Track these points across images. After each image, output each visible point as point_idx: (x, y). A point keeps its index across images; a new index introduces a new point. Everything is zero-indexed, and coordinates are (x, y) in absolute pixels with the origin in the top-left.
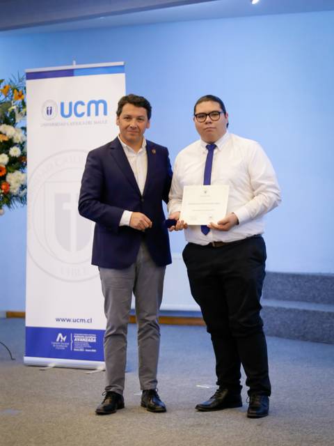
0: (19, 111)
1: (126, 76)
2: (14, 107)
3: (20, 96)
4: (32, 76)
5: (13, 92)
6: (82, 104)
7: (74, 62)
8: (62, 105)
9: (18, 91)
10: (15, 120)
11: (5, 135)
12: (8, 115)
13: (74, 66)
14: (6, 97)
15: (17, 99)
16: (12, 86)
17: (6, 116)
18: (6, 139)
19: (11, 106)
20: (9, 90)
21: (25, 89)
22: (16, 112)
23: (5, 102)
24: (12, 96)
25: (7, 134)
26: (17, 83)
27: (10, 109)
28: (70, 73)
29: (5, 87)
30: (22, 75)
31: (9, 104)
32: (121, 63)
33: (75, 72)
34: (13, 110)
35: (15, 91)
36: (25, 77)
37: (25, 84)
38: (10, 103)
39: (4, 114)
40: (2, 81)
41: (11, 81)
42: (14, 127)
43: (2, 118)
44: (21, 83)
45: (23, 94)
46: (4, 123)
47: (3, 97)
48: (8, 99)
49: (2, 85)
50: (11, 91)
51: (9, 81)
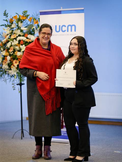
0: (36, 29)
1: (85, 14)
2: (34, 27)
3: (37, 22)
4: (42, 13)
6: (65, 26)
7: (62, 8)
8: (56, 26)
9: (36, 20)
10: (34, 33)
11: (30, 39)
12: (31, 31)
13: (61, 9)
14: (31, 22)
15: (35, 23)
16: (33, 18)
18: (31, 41)
20: (32, 20)
21: (39, 19)
22: (35, 29)
23: (30, 25)
24: (33, 22)
25: (31, 39)
26: (35, 16)
27: (32, 28)
28: (59, 12)
29: (30, 18)
30: (38, 13)
31: (32, 26)
32: (83, 9)
33: (62, 12)
34: (34, 28)
35: (35, 20)
36: (39, 14)
37: (39, 17)
39: (30, 30)
40: (29, 15)
41: (33, 15)
42: (34, 36)
43: (28, 32)
44: (37, 16)
45: (38, 21)
46: (29, 34)
47: (29, 23)
48: (31, 23)
49: (29, 17)
50: (33, 20)
51: (32, 15)
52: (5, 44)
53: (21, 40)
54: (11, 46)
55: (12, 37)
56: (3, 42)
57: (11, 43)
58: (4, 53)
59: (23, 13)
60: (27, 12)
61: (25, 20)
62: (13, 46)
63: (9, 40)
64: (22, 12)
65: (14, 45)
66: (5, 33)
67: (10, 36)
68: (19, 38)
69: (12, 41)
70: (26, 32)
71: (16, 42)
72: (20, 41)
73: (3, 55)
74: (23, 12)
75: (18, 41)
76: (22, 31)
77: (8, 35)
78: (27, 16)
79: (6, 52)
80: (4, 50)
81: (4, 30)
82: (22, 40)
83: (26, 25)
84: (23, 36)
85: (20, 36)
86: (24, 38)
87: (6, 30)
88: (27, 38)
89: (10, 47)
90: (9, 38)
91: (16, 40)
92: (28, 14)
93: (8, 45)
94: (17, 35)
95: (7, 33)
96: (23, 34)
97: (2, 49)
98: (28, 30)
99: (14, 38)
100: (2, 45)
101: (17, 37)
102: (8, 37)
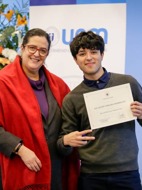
0: (22, 36)
1: (127, 5)
2: (17, 32)
3: (23, 22)
5: (17, 17)
8: (64, 31)
9: (21, 16)
10: (17, 45)
11: (8, 58)
12: (11, 40)
14: (10, 21)
15: (20, 24)
16: (16, 12)
17: (9, 41)
18: (8, 63)
19: (14, 31)
20: (13, 15)
21: (28, 14)
22: (19, 36)
23: (8, 27)
24: (16, 21)
25: (10, 58)
26: (20, 9)
27: (13, 34)
28: (72, 1)
29: (9, 12)
31: (13, 29)
34: (16, 35)
35: (19, 16)
36: (29, 3)
37: (29, 9)
38: (13, 27)
39: (7, 38)
40: (6, 6)
41: (15, 6)
42: (16, 51)
43: (5, 42)
44: (24, 9)
45: (26, 19)
46: (7, 47)
47: (6, 22)
48: (11, 24)
49: (6, 10)
50: (15, 17)
51: (13, 6)
78: (3, 7)
88: (1, 57)
98: (3, 38)
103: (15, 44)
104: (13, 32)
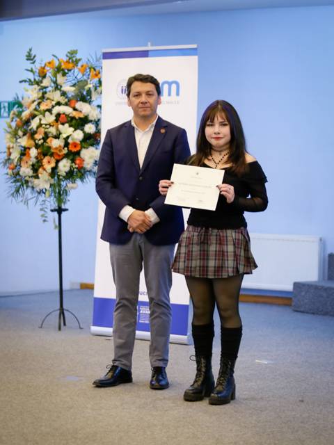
0: (96, 89)
1: (199, 58)
2: (91, 86)
3: (96, 75)
4: (108, 56)
5: (90, 71)
7: (149, 44)
9: (95, 70)
10: (91, 98)
11: (81, 112)
12: (85, 93)
13: (149, 48)
14: (83, 75)
15: (93, 77)
16: (90, 65)
17: (82, 94)
18: (82, 116)
19: (87, 84)
20: (86, 69)
21: (102, 68)
22: (93, 90)
23: (82, 81)
24: (89, 75)
25: (83, 111)
26: (94, 63)
27: (86, 88)
28: (144, 54)
29: (82, 66)
30: (100, 55)
31: (86, 82)
32: (195, 46)
33: (150, 53)
34: (90, 88)
35: (92, 70)
36: (102, 57)
37: (102, 63)
38: (86, 81)
39: (80, 92)
40: (80, 60)
41: (89, 60)
42: (90, 104)
43: (78, 95)
44: (98, 63)
45: (99, 73)
46: (80, 100)
47: (80, 76)
48: (85, 78)
49: (80, 64)
50: (88, 70)
51: (87, 60)
52: (27, 122)
53: (61, 112)
54: (40, 125)
55: (43, 107)
56: (24, 118)
57: (40, 120)
58: (24, 141)
59: (67, 56)
60: (76, 54)
61: (72, 71)
62: (44, 126)
63: (36, 113)
64: (66, 53)
65: (46, 125)
66: (29, 98)
67: (39, 104)
68: (57, 110)
69: (41, 116)
70: (72, 96)
71: (50, 118)
72: (58, 115)
73: (22, 147)
74: (69, 53)
75: (56, 116)
76: (64, 94)
77: (33, 102)
78: (77, 62)
79: (28, 139)
80: (24, 135)
81: (27, 91)
82: (64, 114)
83: (74, 82)
84: (66, 104)
85: (59, 104)
86: (67, 110)
87: (30, 92)
88: (75, 109)
89: (38, 128)
90: (36, 109)
91: (51, 114)
92: (78, 57)
93: (34, 124)
94: (54, 103)
95: (32, 98)
96: (66, 100)
97: (20, 133)
98: (77, 92)
99: (46, 108)
100: (20, 124)
101: (53, 107)
102: (34, 107)
103: (89, 97)
104: (85, 85)
